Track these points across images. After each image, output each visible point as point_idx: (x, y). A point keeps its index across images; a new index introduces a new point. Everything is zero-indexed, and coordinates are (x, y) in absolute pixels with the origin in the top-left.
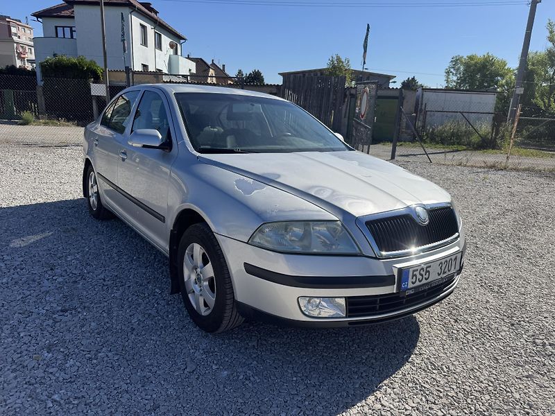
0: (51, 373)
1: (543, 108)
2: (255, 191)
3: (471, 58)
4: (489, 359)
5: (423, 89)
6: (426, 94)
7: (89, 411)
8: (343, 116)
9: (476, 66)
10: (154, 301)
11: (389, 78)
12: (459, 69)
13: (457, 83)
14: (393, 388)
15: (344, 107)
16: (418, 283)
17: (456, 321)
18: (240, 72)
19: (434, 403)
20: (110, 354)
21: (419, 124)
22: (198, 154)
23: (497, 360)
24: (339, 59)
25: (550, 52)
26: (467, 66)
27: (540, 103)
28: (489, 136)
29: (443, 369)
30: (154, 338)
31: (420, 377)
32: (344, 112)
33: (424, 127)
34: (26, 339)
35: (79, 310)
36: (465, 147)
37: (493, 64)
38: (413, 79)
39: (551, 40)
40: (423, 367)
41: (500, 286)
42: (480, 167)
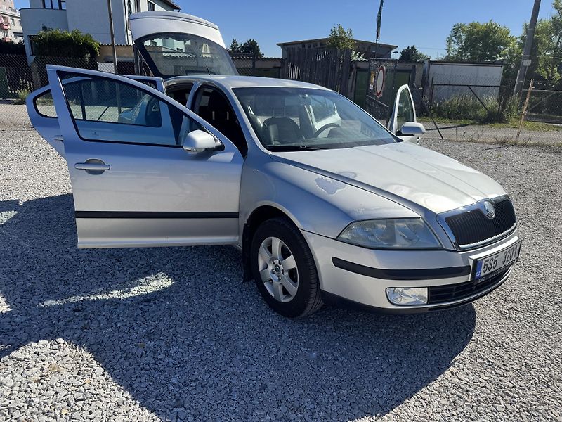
0: (161, 359)
1: (546, 78)
2: (338, 191)
3: (473, 26)
4: (542, 336)
5: (430, 62)
6: (432, 66)
7: (208, 392)
8: (349, 91)
9: (478, 34)
10: (227, 288)
11: (391, 48)
12: (460, 36)
13: (459, 52)
14: (465, 364)
15: (350, 81)
16: (488, 272)
17: (505, 301)
18: (234, 42)
19: (504, 376)
20: (205, 340)
21: (426, 98)
22: (269, 153)
23: (549, 336)
24: (341, 30)
25: (554, 19)
26: (469, 34)
27: (544, 74)
28: (496, 110)
29: (503, 346)
30: (240, 324)
31: (486, 353)
32: (350, 86)
33: (431, 101)
34: (124, 329)
35: (161, 300)
36: (471, 121)
37: (495, 33)
38: (413, 48)
39: (556, 7)
40: (486, 345)
41: (538, 267)
42: (491, 143)
